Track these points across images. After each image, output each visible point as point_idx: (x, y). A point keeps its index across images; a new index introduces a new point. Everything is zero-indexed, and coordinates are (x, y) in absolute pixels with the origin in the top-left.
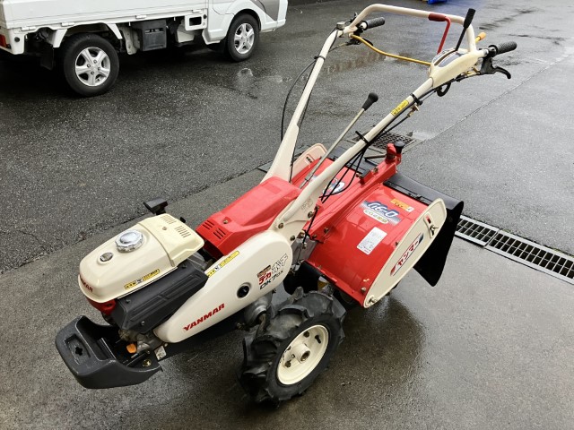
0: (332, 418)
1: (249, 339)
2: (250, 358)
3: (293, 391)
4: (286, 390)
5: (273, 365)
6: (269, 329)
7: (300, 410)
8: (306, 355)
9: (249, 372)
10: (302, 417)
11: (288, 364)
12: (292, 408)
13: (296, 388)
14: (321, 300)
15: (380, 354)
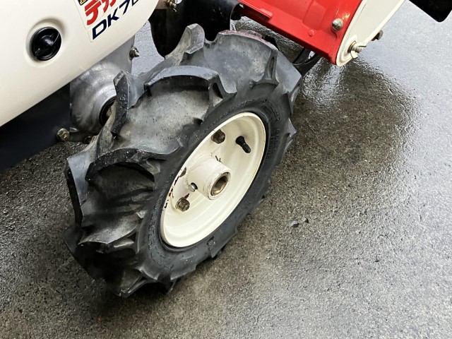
0: (282, 295)
1: (80, 164)
2: (88, 208)
3: (198, 255)
4: (185, 257)
5: (149, 217)
6: (125, 134)
7: (216, 288)
8: (223, 180)
9: (89, 239)
10: (222, 303)
11: (184, 204)
12: (200, 286)
13: (205, 249)
14: (249, 53)
15: (355, 157)
